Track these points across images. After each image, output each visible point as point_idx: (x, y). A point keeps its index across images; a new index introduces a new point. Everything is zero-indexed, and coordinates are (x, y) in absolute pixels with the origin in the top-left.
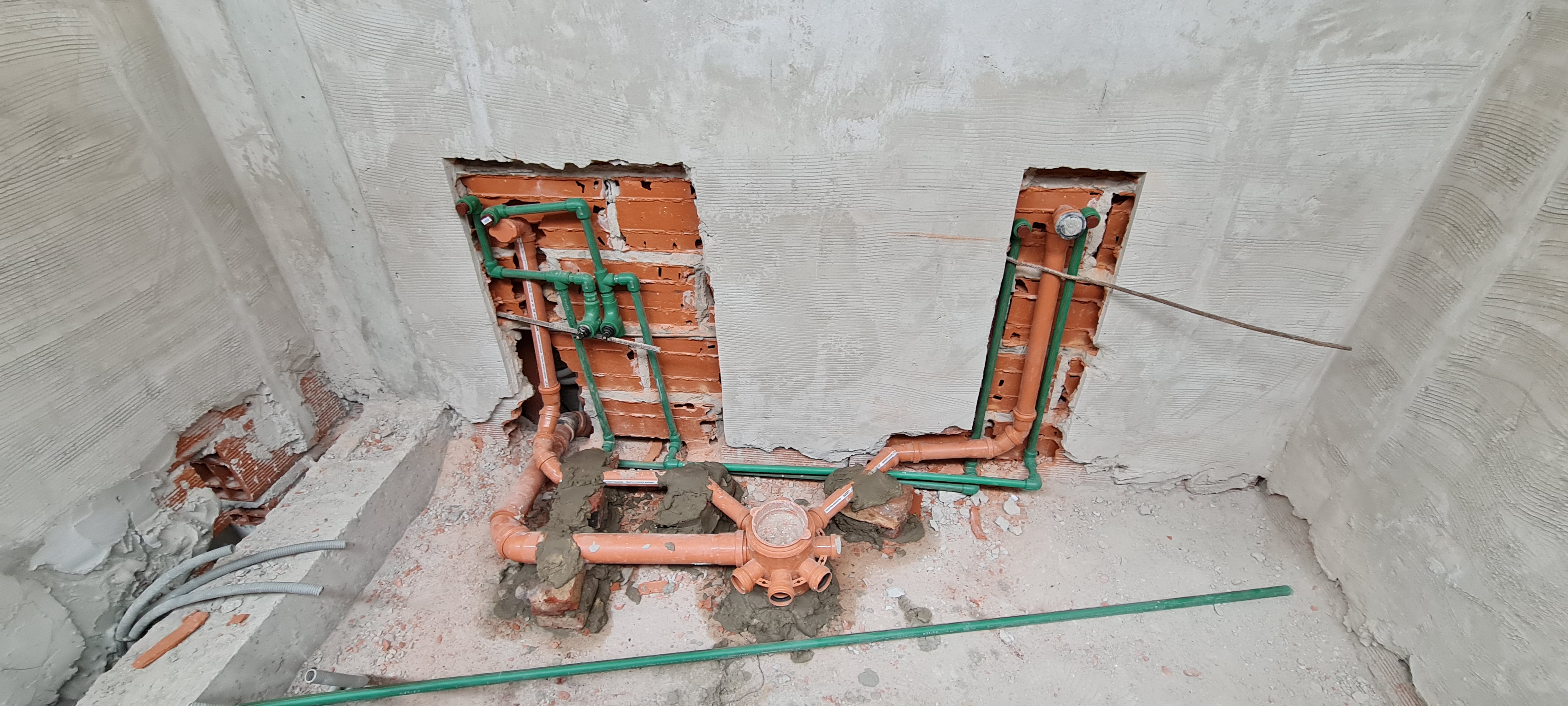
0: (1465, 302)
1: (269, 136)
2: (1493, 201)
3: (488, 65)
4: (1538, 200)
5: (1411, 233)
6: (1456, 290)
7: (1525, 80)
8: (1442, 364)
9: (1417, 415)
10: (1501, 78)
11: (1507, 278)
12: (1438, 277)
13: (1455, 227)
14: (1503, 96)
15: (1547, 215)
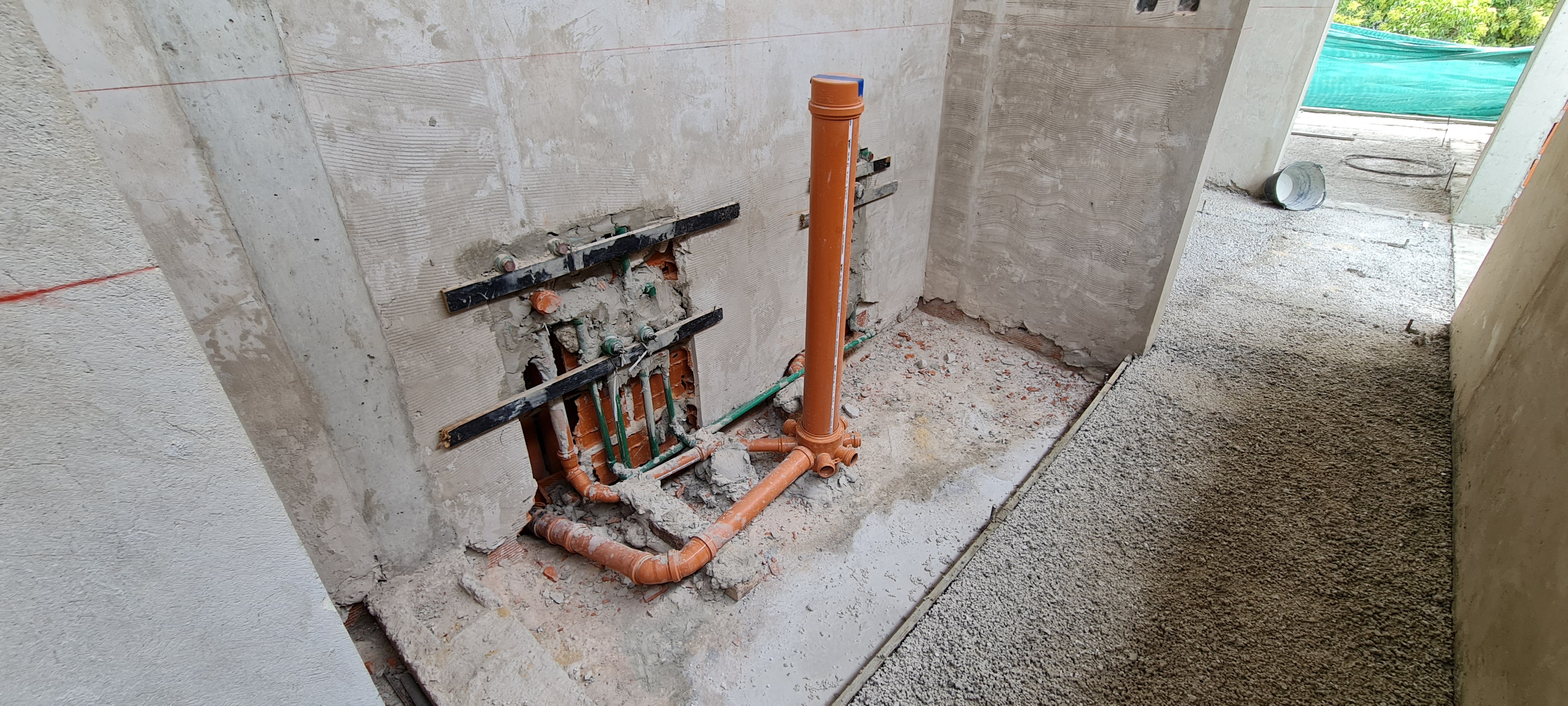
0: (977, 172)
1: (255, 303)
2: (968, 129)
3: (528, 160)
4: (985, 124)
5: (940, 153)
6: (971, 168)
7: (959, 80)
8: (979, 201)
9: (980, 226)
10: (948, 80)
11: (988, 156)
12: (961, 166)
13: (959, 144)
14: (953, 88)
15: (991, 129)
